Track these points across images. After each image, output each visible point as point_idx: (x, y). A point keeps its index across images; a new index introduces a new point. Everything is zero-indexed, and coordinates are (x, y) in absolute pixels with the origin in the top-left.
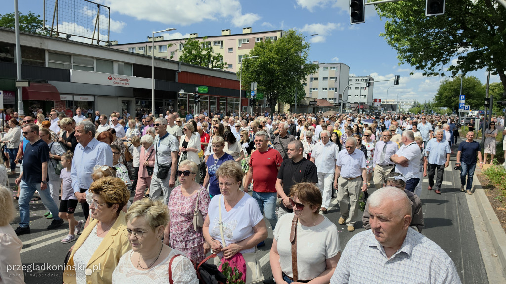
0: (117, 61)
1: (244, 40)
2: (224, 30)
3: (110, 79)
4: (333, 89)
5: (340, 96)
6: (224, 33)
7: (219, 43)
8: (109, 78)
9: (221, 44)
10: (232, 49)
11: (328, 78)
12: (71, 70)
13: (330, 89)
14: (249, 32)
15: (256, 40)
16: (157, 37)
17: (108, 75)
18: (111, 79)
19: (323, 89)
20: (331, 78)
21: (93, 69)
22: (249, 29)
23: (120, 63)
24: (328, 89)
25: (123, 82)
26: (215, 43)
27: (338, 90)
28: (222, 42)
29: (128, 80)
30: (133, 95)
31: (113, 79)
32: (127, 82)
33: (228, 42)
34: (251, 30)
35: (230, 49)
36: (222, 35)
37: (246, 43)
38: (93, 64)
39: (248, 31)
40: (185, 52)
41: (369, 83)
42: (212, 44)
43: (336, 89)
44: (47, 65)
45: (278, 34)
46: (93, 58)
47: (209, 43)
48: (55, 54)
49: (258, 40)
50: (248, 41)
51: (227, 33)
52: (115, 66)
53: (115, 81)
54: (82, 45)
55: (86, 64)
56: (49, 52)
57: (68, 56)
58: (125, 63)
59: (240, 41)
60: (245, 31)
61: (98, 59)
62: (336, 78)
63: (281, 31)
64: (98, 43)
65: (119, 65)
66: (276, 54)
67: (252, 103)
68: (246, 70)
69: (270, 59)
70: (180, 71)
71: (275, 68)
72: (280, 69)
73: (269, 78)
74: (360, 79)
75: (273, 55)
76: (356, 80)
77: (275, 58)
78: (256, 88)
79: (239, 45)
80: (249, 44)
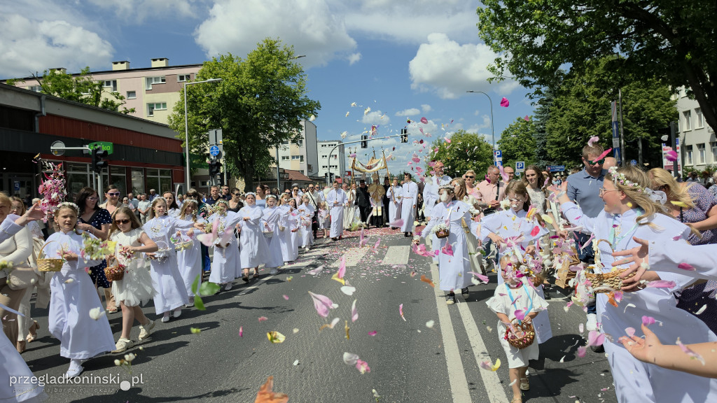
1: (156, 79)
2: (116, 63)
4: (297, 157)
5: (309, 167)
6: (115, 67)
7: (108, 83)
9: (111, 86)
11: (290, 142)
13: (293, 157)
14: (164, 66)
15: (178, 80)
19: (283, 158)
22: (164, 61)
24: (290, 158)
27: (305, 158)
28: (115, 82)
33: (126, 82)
34: (167, 63)
35: (131, 93)
36: (114, 69)
39: (163, 64)
41: (365, 142)
43: (302, 157)
49: (182, 78)
50: (163, 80)
51: (122, 67)
59: (149, 79)
62: (301, 141)
66: (252, 78)
67: (214, 170)
68: (191, 109)
69: (238, 87)
70: (44, 113)
71: (252, 104)
72: (262, 106)
73: (241, 122)
74: (327, 144)
75: (245, 78)
76: (323, 146)
77: (249, 85)
78: (221, 141)
79: (148, 86)
80: (164, 85)
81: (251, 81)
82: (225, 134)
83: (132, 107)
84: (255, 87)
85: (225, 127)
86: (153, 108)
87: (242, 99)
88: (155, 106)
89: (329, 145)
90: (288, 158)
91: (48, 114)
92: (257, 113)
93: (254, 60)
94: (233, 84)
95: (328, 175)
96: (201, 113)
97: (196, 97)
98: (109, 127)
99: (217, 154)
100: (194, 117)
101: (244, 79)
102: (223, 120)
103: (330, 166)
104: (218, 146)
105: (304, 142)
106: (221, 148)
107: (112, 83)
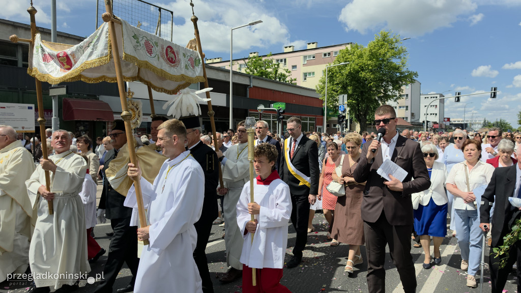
1: (310, 56)
2: (286, 47)
4: (403, 107)
5: (412, 114)
7: (281, 61)
9: (283, 62)
10: (297, 66)
13: (400, 107)
14: (315, 48)
15: (323, 56)
16: (215, 59)
20: (401, 95)
22: (315, 44)
24: (398, 108)
26: (278, 61)
27: (409, 108)
28: (285, 60)
33: (291, 60)
34: (316, 45)
35: (294, 67)
37: (312, 59)
39: (314, 46)
42: (274, 62)
43: (407, 107)
45: (349, 47)
47: (271, 62)
49: (325, 55)
50: (314, 57)
51: (290, 50)
59: (305, 57)
60: (309, 47)
62: (407, 95)
67: (341, 120)
69: (360, 67)
71: (368, 77)
72: (374, 78)
73: (360, 89)
76: (426, 98)
77: (367, 65)
78: (346, 102)
79: (304, 61)
80: (314, 60)
81: (369, 62)
83: (295, 78)
84: (372, 66)
85: (350, 92)
87: (361, 74)
88: (308, 74)
92: (371, 82)
94: (357, 65)
95: (426, 122)
99: (343, 110)
101: (364, 61)
102: (349, 88)
103: (431, 114)
104: (344, 106)
105: (409, 96)
106: (346, 106)
107: (283, 61)
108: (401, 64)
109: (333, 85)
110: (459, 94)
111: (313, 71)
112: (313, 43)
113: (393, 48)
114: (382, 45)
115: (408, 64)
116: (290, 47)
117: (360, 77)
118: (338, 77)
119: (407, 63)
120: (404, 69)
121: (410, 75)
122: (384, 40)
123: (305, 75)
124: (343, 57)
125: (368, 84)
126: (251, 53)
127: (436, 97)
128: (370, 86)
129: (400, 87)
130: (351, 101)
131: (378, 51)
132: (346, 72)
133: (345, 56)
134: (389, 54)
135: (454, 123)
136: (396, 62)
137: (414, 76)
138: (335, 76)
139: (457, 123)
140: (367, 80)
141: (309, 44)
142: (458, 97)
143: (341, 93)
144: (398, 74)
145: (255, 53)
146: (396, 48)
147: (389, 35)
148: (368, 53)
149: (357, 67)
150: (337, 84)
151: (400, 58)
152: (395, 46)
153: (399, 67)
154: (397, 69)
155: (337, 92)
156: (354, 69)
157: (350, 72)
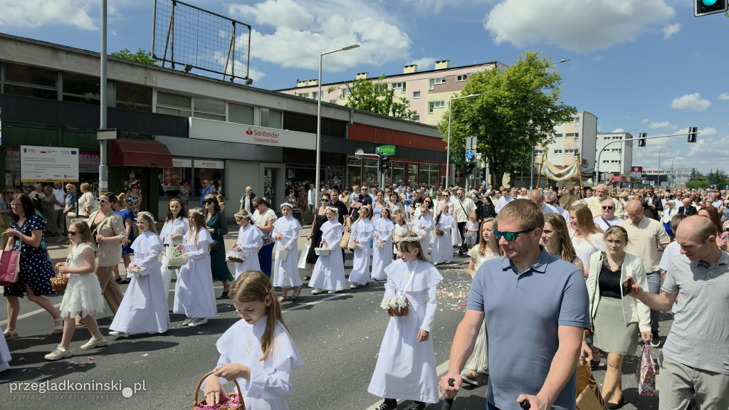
0: (260, 107)
1: (438, 80)
2: (406, 67)
3: (249, 133)
4: (571, 151)
5: (584, 162)
6: (406, 71)
7: (399, 85)
8: (247, 132)
9: (402, 87)
10: (419, 92)
11: (564, 135)
12: (190, 119)
13: (567, 151)
14: (446, 67)
15: (456, 78)
16: (310, 81)
17: (246, 127)
18: (251, 133)
19: (556, 151)
20: (568, 135)
21: (224, 118)
22: (446, 63)
23: (264, 110)
24: (563, 151)
25: (269, 138)
26: (394, 85)
27: (580, 153)
28: (405, 84)
29: (276, 136)
30: (282, 160)
31: (254, 133)
32: (274, 139)
33: (413, 83)
34: (448, 65)
35: (416, 94)
36: (405, 73)
37: (441, 83)
38: (224, 112)
39: (444, 66)
40: (352, 99)
42: (390, 88)
43: (577, 151)
44: (154, 111)
46: (224, 101)
47: (386, 86)
48: (166, 95)
49: (459, 78)
50: (444, 81)
51: (412, 70)
52: (257, 114)
53: (257, 136)
54: (207, 81)
55: (213, 110)
56: (158, 92)
57: (186, 98)
58: (272, 110)
59: (432, 80)
60: (438, 66)
61: (232, 104)
62: (577, 135)
63: (495, 63)
64: (232, 80)
65: (262, 112)
66: (507, 91)
67: (468, 171)
68: (456, 118)
69: (496, 99)
70: (352, 123)
71: (506, 113)
72: (514, 115)
73: (495, 129)
74: (611, 136)
75: (503, 92)
76: (605, 138)
77: (505, 97)
78: (475, 147)
79: (431, 87)
80: (444, 84)
81: (507, 93)
82: (480, 139)
84: (510, 99)
85: (482, 133)
86: (433, 106)
87: (497, 109)
88: (435, 104)
89: (614, 138)
90: (560, 151)
91: (354, 123)
92: (510, 121)
93: (510, 75)
94: (492, 96)
95: (597, 174)
96: (463, 122)
97: (460, 108)
98: (395, 131)
99: (471, 157)
100: (457, 125)
101: (501, 92)
102: (481, 127)
103: (613, 161)
104: (473, 151)
105: (580, 135)
106: (475, 152)
107: (402, 85)
108: (552, 96)
109: (460, 122)
110: (644, 135)
111: (442, 100)
112: (444, 62)
113: (542, 75)
114: (527, 70)
115: (563, 97)
116: (412, 66)
117: (496, 114)
118: (467, 113)
119: (560, 96)
120: (557, 104)
121: (566, 110)
122: (530, 64)
123: (432, 105)
124: (473, 87)
125: (507, 122)
126: (359, 74)
127: (621, 138)
128: (510, 126)
129: (551, 127)
130: (483, 144)
131: (519, 78)
132: (476, 106)
133: (476, 84)
134: (536, 83)
135: (649, 174)
136: (547, 92)
137: (571, 113)
138: (463, 111)
139: (653, 174)
140: (504, 117)
141: (438, 62)
142: (643, 140)
143: (470, 134)
144: (549, 110)
145: (364, 74)
146: (547, 74)
147: (537, 56)
148: (505, 82)
149: (491, 100)
150: (466, 122)
151: (552, 87)
152: (546, 72)
153: (549, 100)
154: (547, 103)
155: (466, 131)
156: (487, 103)
157: (481, 107)
